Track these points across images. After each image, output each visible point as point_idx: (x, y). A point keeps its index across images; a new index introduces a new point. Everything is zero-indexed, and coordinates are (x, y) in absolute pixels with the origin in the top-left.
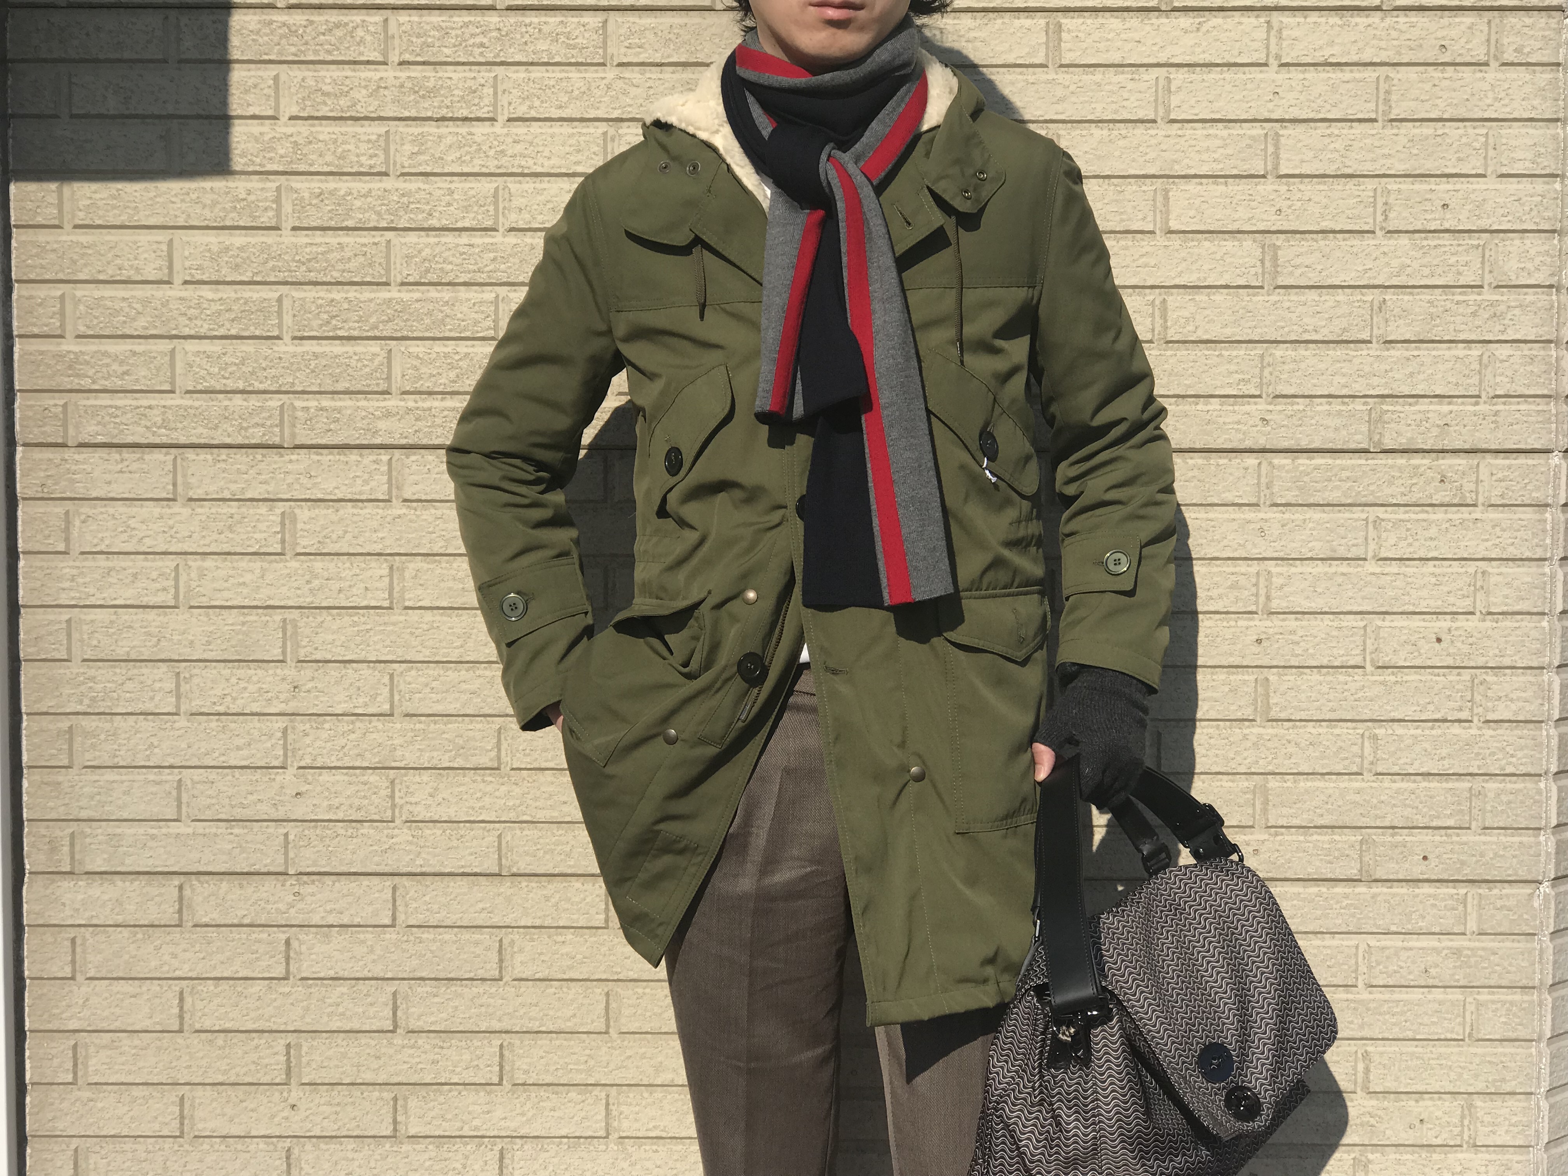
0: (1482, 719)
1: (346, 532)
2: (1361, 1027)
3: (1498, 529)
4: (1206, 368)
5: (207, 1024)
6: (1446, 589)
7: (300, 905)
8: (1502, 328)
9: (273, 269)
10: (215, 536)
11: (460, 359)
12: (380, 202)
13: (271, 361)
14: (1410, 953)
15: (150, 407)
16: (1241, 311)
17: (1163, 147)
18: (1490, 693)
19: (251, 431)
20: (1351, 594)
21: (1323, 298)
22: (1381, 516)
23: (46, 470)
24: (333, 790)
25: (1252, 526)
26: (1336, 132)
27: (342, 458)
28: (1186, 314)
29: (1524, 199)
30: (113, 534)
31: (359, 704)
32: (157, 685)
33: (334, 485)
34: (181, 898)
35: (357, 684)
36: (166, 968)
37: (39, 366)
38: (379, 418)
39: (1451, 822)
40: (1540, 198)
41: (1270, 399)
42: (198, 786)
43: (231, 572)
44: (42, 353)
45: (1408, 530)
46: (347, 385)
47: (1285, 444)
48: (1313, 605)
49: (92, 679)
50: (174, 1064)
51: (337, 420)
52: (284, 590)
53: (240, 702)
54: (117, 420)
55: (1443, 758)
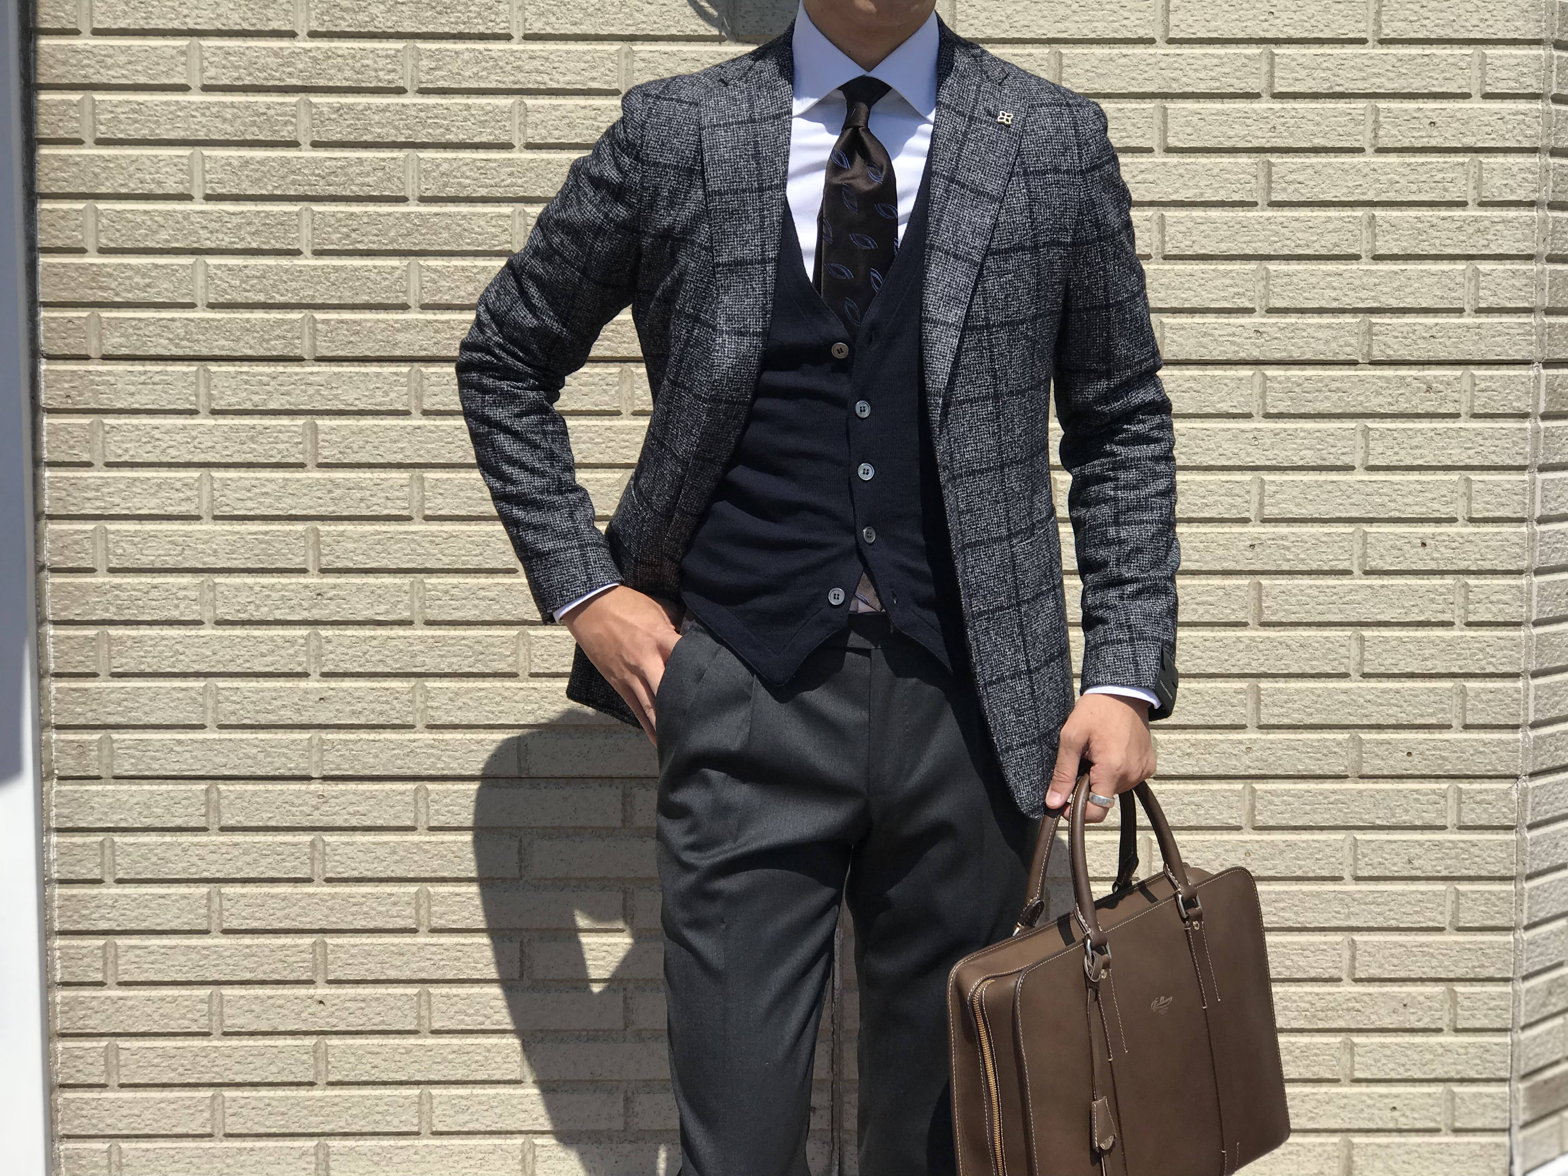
0: (1464, 621)
1: (367, 442)
2: (1348, 917)
3: (1480, 437)
4: (1202, 282)
5: (235, 924)
6: (1430, 496)
7: (325, 808)
8: (1485, 242)
9: (294, 182)
10: (237, 447)
11: (478, 273)
12: (398, 117)
13: (292, 274)
14: (1393, 846)
15: (173, 320)
16: (1237, 226)
17: (1163, 65)
18: (1471, 596)
19: (273, 343)
20: (1340, 501)
21: (1315, 214)
22: (1370, 425)
23: (71, 381)
24: (356, 694)
25: (1247, 435)
26: (1329, 51)
27: (363, 369)
28: (1183, 229)
29: (1508, 117)
30: (137, 444)
31: (380, 611)
32: (181, 594)
33: (355, 396)
34: (207, 803)
35: (379, 592)
36: (194, 870)
37: (62, 278)
38: (398, 331)
39: (1433, 721)
40: (1523, 117)
41: (1263, 312)
42: (224, 692)
43: (254, 482)
44: (64, 266)
45: (1395, 439)
46: (367, 298)
47: (1278, 356)
48: (1304, 511)
49: (118, 587)
50: (201, 963)
51: (357, 333)
52: (305, 500)
53: (264, 610)
54: (141, 332)
55: (1426, 659)
